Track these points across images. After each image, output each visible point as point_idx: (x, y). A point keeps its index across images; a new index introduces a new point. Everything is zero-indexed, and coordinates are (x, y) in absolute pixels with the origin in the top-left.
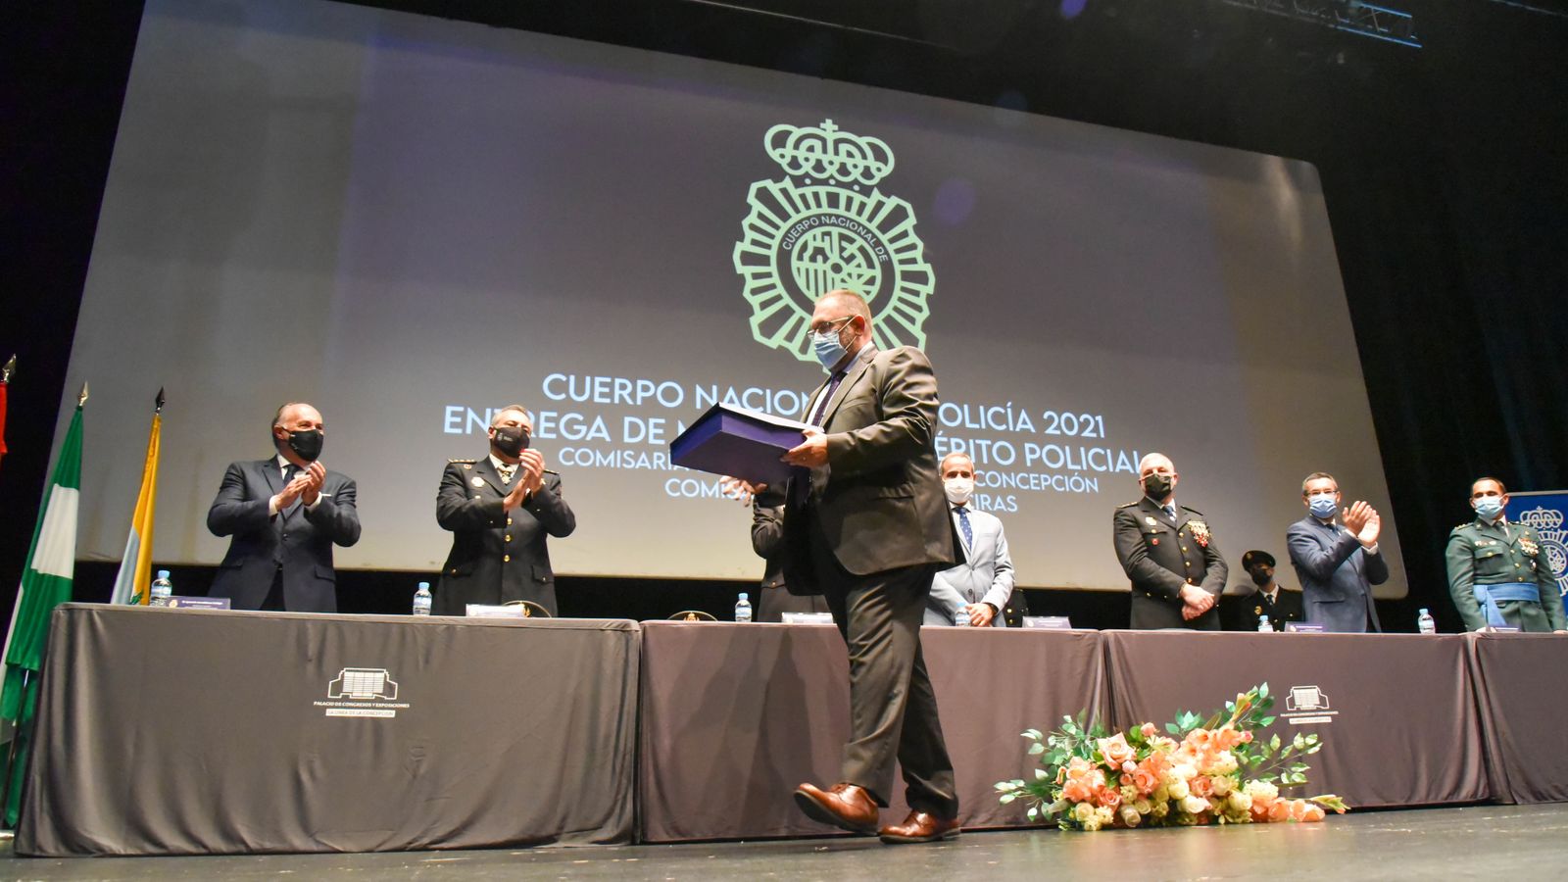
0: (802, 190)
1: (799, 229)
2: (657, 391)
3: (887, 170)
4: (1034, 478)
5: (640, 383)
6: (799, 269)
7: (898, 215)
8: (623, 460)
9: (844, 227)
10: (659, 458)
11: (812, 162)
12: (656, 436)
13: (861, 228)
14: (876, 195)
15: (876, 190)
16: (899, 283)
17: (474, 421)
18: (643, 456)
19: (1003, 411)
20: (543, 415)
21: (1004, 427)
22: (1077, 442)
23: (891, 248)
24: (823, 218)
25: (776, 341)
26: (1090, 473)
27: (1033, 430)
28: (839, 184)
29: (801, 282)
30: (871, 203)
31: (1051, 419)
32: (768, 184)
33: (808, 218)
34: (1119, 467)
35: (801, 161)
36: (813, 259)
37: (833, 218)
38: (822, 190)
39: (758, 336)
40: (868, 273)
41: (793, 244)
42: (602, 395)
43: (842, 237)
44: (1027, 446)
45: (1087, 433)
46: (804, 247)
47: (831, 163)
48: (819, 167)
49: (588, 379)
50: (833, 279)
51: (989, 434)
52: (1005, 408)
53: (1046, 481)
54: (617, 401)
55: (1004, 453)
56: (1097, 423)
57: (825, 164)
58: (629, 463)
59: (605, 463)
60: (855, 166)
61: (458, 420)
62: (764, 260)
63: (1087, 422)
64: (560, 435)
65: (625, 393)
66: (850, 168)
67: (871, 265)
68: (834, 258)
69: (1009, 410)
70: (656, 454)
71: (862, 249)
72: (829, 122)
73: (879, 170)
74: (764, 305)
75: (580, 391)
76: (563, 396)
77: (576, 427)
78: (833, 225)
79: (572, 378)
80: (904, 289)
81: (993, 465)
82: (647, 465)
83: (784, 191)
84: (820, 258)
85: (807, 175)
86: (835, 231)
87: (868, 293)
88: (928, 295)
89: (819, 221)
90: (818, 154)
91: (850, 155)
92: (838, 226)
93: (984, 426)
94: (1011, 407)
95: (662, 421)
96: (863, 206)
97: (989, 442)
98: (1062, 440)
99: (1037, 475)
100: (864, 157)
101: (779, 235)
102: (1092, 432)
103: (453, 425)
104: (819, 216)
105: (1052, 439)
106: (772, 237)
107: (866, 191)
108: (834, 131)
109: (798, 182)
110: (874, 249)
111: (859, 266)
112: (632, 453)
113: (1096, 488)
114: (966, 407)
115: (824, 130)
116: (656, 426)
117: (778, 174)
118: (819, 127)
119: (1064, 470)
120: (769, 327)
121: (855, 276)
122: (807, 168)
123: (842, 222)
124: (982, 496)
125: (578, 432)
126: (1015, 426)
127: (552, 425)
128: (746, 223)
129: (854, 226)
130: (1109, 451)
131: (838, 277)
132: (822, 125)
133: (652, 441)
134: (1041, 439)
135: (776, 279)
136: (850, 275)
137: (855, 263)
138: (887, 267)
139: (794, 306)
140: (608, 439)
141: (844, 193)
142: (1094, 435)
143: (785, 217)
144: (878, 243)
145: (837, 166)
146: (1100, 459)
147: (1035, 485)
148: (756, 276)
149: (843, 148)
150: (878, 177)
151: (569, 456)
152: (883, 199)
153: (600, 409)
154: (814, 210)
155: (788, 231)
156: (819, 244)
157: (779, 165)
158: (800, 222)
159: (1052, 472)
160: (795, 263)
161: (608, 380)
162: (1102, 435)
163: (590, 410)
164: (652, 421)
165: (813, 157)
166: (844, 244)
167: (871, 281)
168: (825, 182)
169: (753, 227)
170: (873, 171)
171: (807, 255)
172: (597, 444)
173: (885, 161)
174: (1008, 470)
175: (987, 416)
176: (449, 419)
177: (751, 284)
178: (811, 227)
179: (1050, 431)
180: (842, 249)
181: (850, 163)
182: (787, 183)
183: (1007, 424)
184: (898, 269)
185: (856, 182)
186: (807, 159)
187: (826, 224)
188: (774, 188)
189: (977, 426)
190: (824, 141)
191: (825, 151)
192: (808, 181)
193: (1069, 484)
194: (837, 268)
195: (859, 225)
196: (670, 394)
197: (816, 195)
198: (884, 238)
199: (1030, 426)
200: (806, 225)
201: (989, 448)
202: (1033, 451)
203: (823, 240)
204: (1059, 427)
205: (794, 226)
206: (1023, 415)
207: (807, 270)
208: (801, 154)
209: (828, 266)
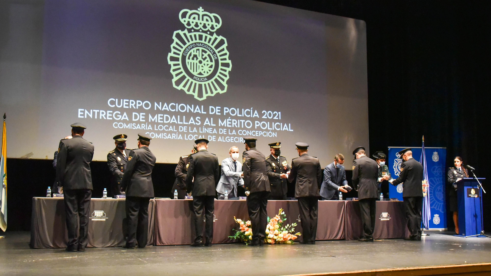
0: (190, 34)
1: (189, 48)
2: (143, 104)
3: (219, 26)
4: (257, 132)
5: (138, 101)
6: (188, 62)
7: (222, 43)
8: (132, 127)
9: (204, 47)
10: (143, 126)
11: (194, 23)
12: (142, 119)
13: (209, 47)
14: (215, 35)
15: (215, 34)
16: (220, 67)
17: (87, 114)
18: (138, 125)
19: (249, 111)
20: (108, 112)
21: (249, 116)
22: (272, 121)
23: (218, 55)
24: (197, 44)
25: (180, 87)
26: (275, 131)
27: (258, 117)
28: (203, 32)
29: (189, 67)
30: (213, 38)
31: (264, 113)
32: (179, 31)
33: (192, 44)
34: (284, 129)
35: (191, 23)
36: (193, 59)
37: (200, 44)
38: (197, 34)
39: (174, 86)
40: (210, 64)
41: (187, 54)
42: (126, 105)
43: (203, 51)
44: (256, 122)
45: (275, 118)
46: (190, 55)
47: (201, 24)
48: (197, 25)
49: (122, 100)
50: (199, 66)
51: (245, 118)
52: (250, 110)
53: (261, 133)
54: (130, 107)
55: (248, 124)
56: (279, 114)
57: (199, 24)
58: (134, 127)
59: (127, 127)
60: (209, 25)
61: (82, 113)
62: (177, 59)
63: (276, 114)
64: (113, 118)
65: (133, 105)
66: (207, 25)
67: (211, 61)
68: (200, 58)
69: (251, 110)
70: (142, 125)
71: (209, 55)
72: (201, 8)
73: (216, 26)
74: (177, 75)
75: (119, 104)
76: (114, 106)
77: (118, 116)
78: (200, 46)
79: (117, 100)
80: (222, 69)
81: (245, 128)
82: (140, 128)
83: (185, 34)
84: (195, 58)
85: (193, 28)
86: (201, 49)
87: (210, 71)
88: (229, 71)
89: (195, 45)
90: (196, 20)
91: (207, 20)
92: (202, 47)
93: (243, 116)
94: (252, 109)
95: (144, 114)
96: (210, 39)
97: (244, 121)
98: (267, 120)
99: (258, 131)
100: (212, 21)
101: (182, 50)
102: (277, 117)
103: (81, 115)
104: (195, 43)
105: (264, 120)
106: (180, 51)
107: (212, 34)
108: (202, 11)
109: (190, 31)
110: (213, 55)
111: (208, 61)
112: (135, 124)
113: (276, 136)
114: (238, 109)
115: (199, 11)
116: (143, 115)
117: (183, 28)
118: (197, 10)
119: (267, 130)
120: (178, 83)
121: (206, 65)
122: (193, 25)
123: (203, 45)
124: (241, 138)
125: (119, 117)
126: (253, 115)
127: (111, 115)
128: (172, 46)
129: (207, 47)
130: (281, 124)
131: (201, 65)
132: (199, 9)
133: (141, 120)
134: (260, 120)
135: (181, 66)
136: (204, 64)
137: (206, 60)
138: (217, 61)
139: (186, 75)
140: (128, 120)
141: (204, 35)
142: (277, 118)
143: (184, 43)
144: (214, 53)
145: (202, 25)
146: (278, 126)
147: (257, 134)
148: (175, 65)
149: (205, 18)
150: (216, 28)
151: (116, 125)
152: (217, 37)
153: (126, 110)
154: (194, 41)
155: (185, 49)
156: (195, 53)
157: (183, 25)
158: (189, 45)
159: (262, 130)
160: (187, 60)
161: (128, 100)
162: (280, 119)
163: (122, 110)
164: (141, 114)
165: (195, 21)
166: (203, 53)
167: (211, 67)
168: (198, 31)
169: (174, 48)
170: (215, 26)
171: (191, 57)
172: (124, 121)
173: (219, 23)
174: (249, 130)
175: (244, 112)
176: (79, 113)
177: (173, 68)
178: (193, 47)
179: (264, 117)
180: (203, 55)
181: (207, 23)
182: (186, 31)
183: (251, 115)
184: (220, 62)
185: (208, 30)
186: (193, 22)
187: (198, 46)
188: (181, 33)
189: (241, 116)
190: (199, 15)
191: (199, 19)
192: (193, 30)
193: (268, 134)
194: (200, 62)
195: (209, 46)
196: (147, 105)
197: (195, 36)
198: (216, 51)
199: (257, 116)
200: (191, 47)
201: (244, 123)
202: (257, 124)
203: (197, 52)
204: (266, 116)
205: (187, 47)
206: (256, 112)
207: (191, 63)
208: (191, 20)
209: (197, 61)
